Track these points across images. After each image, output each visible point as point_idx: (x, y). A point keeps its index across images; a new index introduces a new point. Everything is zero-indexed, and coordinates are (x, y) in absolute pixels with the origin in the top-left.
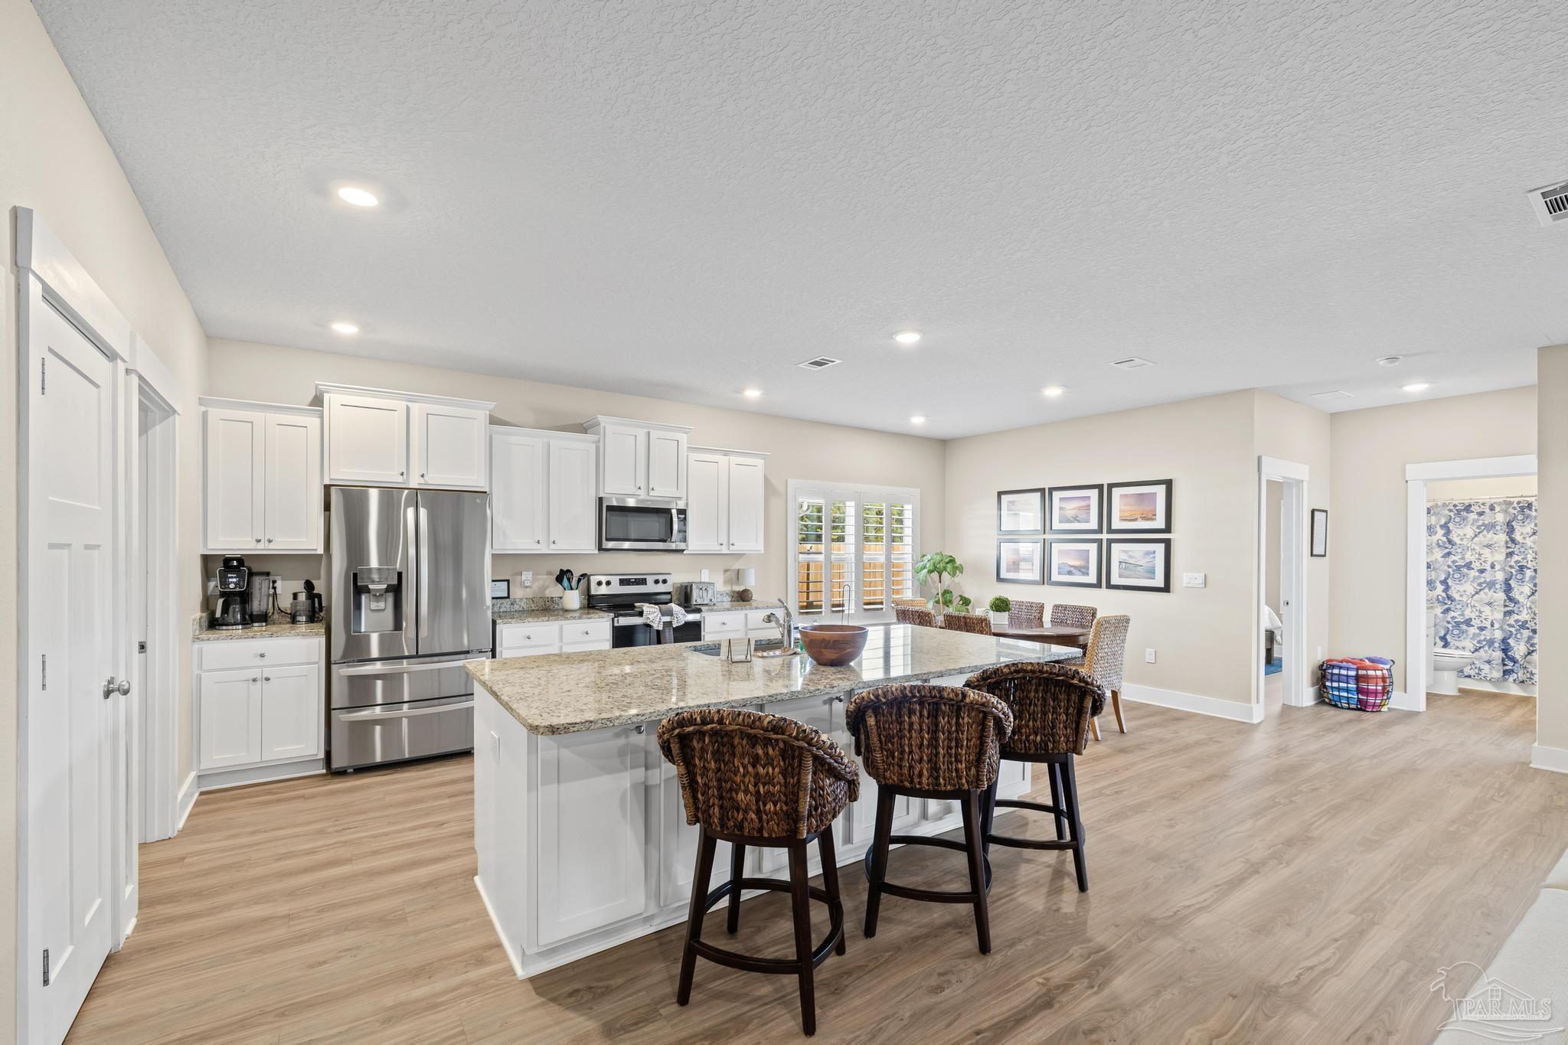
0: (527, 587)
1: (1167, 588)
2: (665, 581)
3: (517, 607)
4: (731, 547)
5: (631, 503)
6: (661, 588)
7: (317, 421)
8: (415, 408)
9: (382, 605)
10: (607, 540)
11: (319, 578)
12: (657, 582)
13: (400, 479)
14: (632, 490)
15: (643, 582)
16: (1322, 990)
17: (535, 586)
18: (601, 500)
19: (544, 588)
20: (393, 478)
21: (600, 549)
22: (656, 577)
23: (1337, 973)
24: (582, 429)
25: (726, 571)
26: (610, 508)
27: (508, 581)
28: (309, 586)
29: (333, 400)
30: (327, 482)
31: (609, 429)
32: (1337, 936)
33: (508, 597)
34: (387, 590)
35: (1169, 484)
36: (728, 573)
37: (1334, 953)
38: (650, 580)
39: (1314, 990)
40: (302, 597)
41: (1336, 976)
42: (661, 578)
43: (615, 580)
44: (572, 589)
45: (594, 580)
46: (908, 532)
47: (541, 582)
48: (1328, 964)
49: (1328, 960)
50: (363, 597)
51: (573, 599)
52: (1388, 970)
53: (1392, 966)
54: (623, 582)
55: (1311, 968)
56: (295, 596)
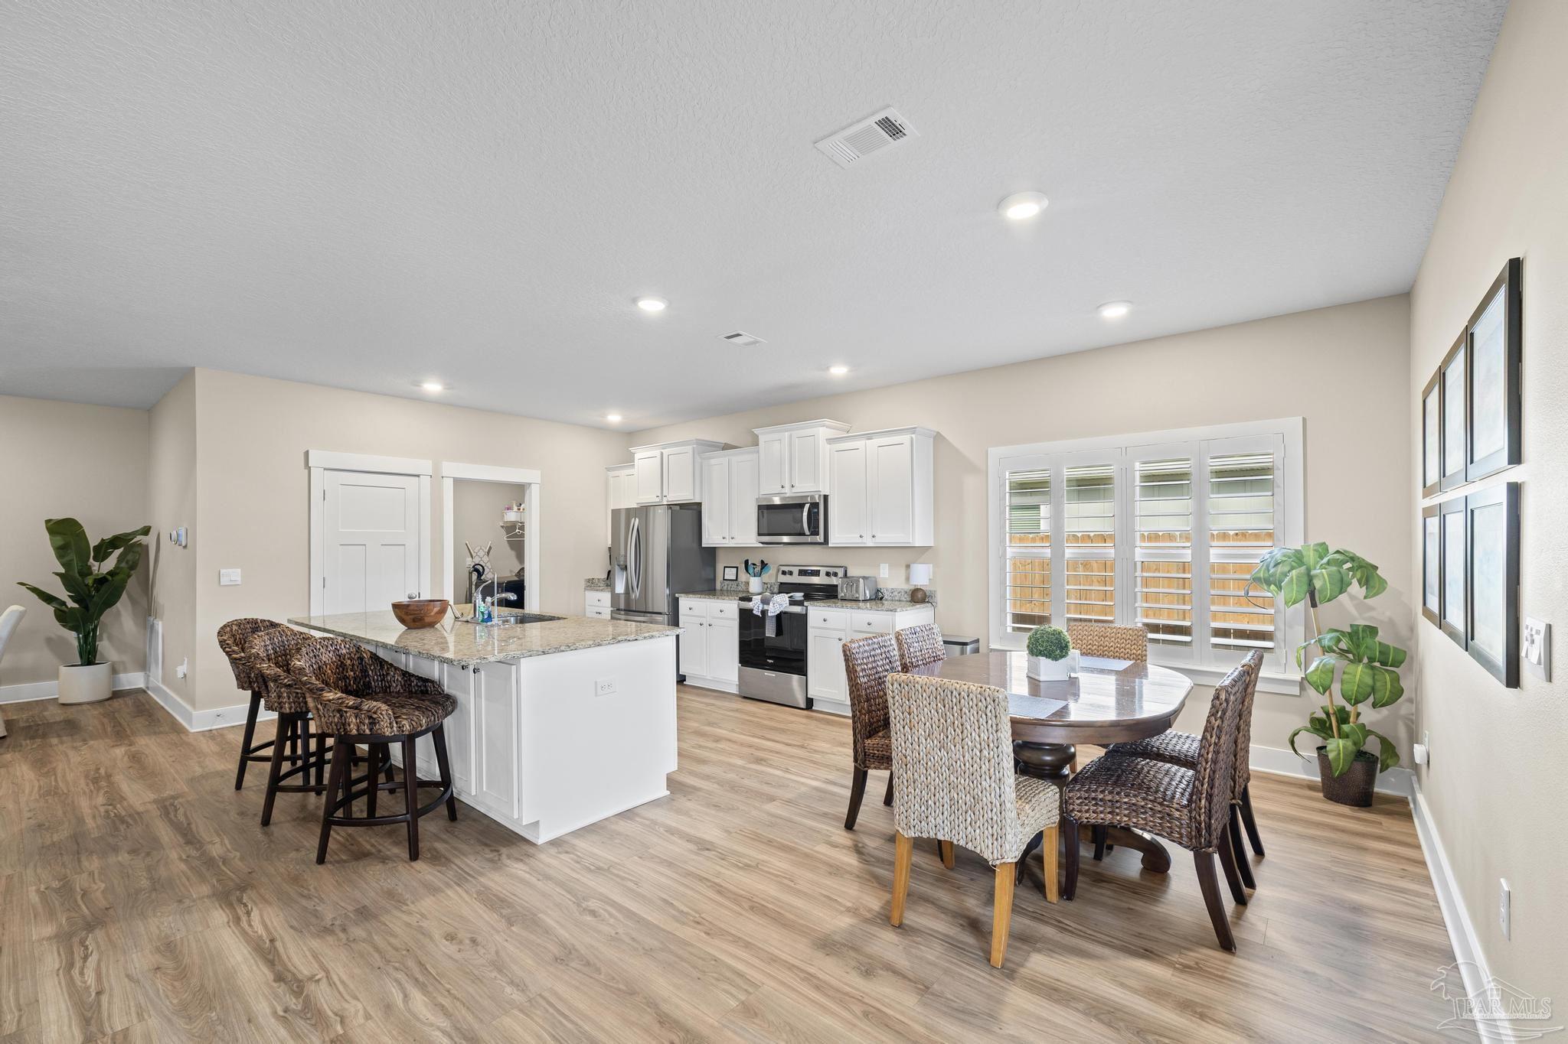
2: (835, 575)
3: (740, 588)
4: (874, 540)
5: (777, 501)
6: (831, 580)
8: (666, 453)
10: (760, 535)
12: (829, 575)
13: (657, 500)
14: (779, 490)
15: (816, 573)
16: (56, 954)
18: (758, 499)
21: (767, 542)
22: (828, 569)
23: (61, 972)
26: (764, 507)
27: (737, 568)
31: (761, 439)
32: (104, 998)
33: (736, 580)
37: (85, 982)
38: (823, 572)
39: (61, 950)
41: (59, 970)
42: (831, 570)
43: (796, 570)
44: (755, 576)
45: (781, 569)
48: (77, 971)
49: (82, 973)
51: (755, 584)
52: (20, 1010)
53: (20, 1017)
54: (802, 573)
55: (85, 958)
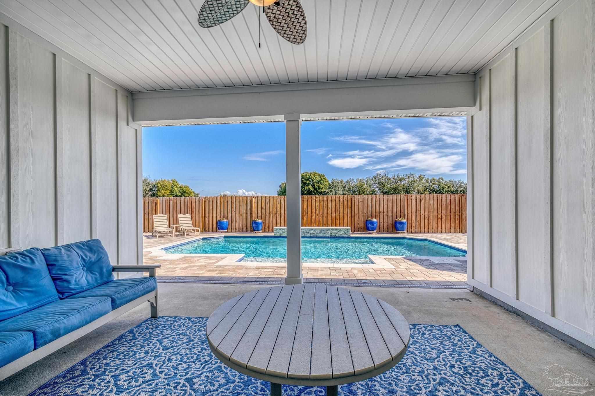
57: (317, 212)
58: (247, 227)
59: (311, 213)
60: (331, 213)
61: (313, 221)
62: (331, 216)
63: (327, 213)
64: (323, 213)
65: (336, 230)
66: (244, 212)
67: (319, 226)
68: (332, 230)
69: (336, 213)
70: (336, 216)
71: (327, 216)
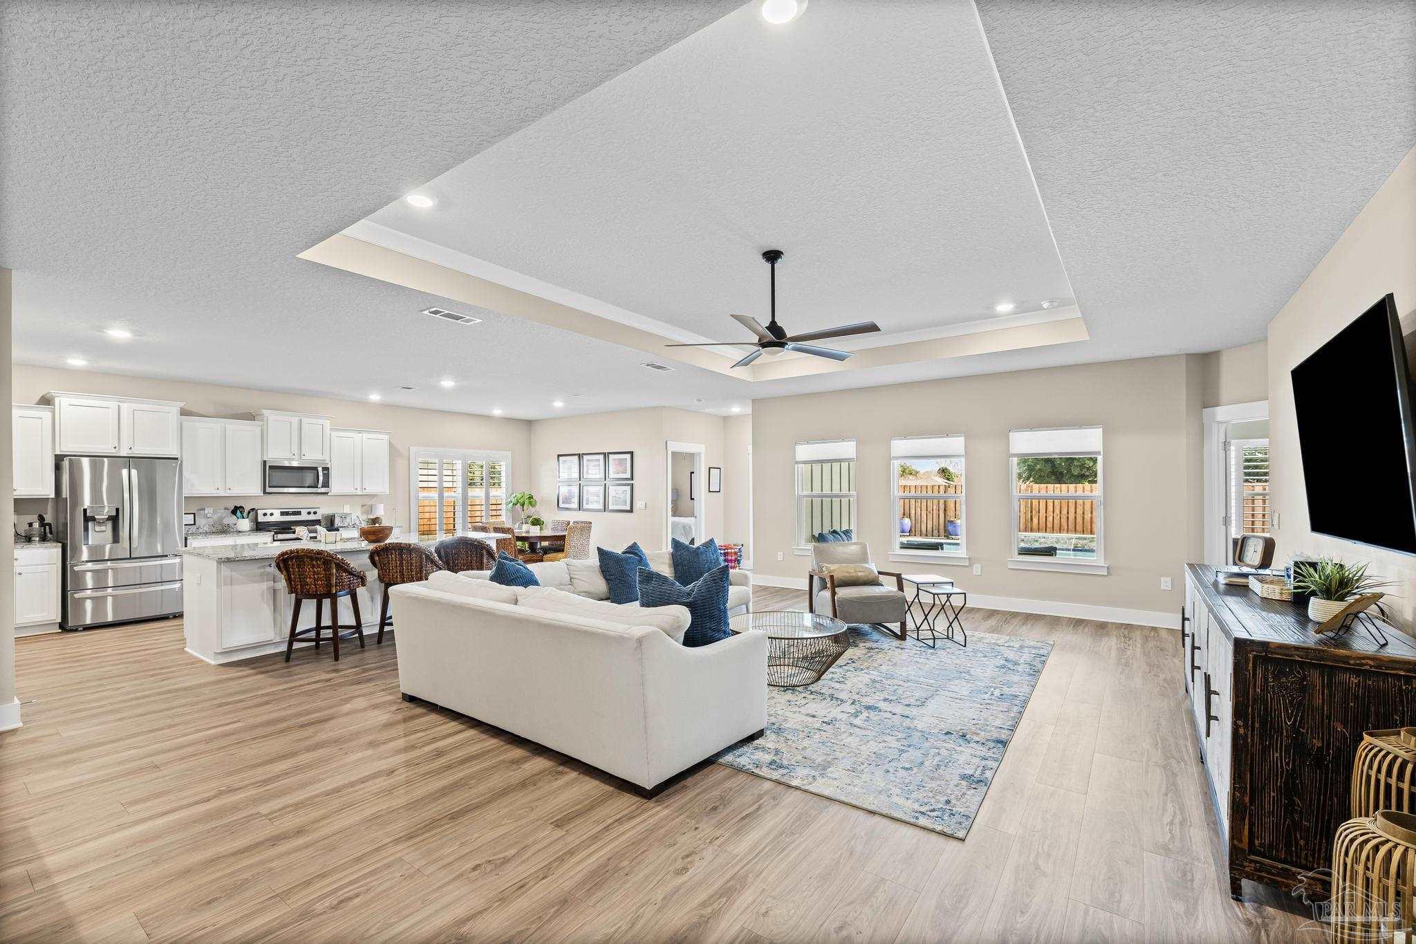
0: (209, 518)
1: (631, 511)
2: (315, 513)
3: (201, 531)
4: (364, 491)
5: (287, 463)
6: (312, 517)
7: (49, 415)
8: (124, 406)
9: (103, 528)
10: (269, 487)
11: (46, 514)
12: (309, 513)
13: (114, 451)
14: (288, 456)
15: (299, 513)
17: (215, 517)
18: (265, 462)
19: (221, 519)
20: (106, 448)
21: (265, 492)
22: (308, 510)
24: (250, 417)
25: (363, 506)
26: (271, 467)
27: (194, 514)
28: (41, 518)
29: (64, 402)
30: (58, 453)
31: (270, 418)
33: (194, 524)
34: (108, 519)
35: (632, 453)
36: (365, 507)
38: (304, 512)
40: (36, 525)
42: (312, 510)
43: (277, 512)
44: (243, 518)
45: (260, 513)
46: (503, 479)
47: (219, 515)
50: (90, 524)
51: (245, 524)
54: (282, 514)
56: (30, 525)
57: (1057, 511)
58: (939, 530)
59: (1046, 512)
60: (1083, 513)
61: (1050, 525)
62: (1084, 518)
63: (1076, 513)
64: (1068, 513)
65: (1086, 539)
66: (935, 507)
67: (1060, 533)
68: (1079, 538)
69: (1092, 513)
70: (1091, 518)
71: (1075, 518)
